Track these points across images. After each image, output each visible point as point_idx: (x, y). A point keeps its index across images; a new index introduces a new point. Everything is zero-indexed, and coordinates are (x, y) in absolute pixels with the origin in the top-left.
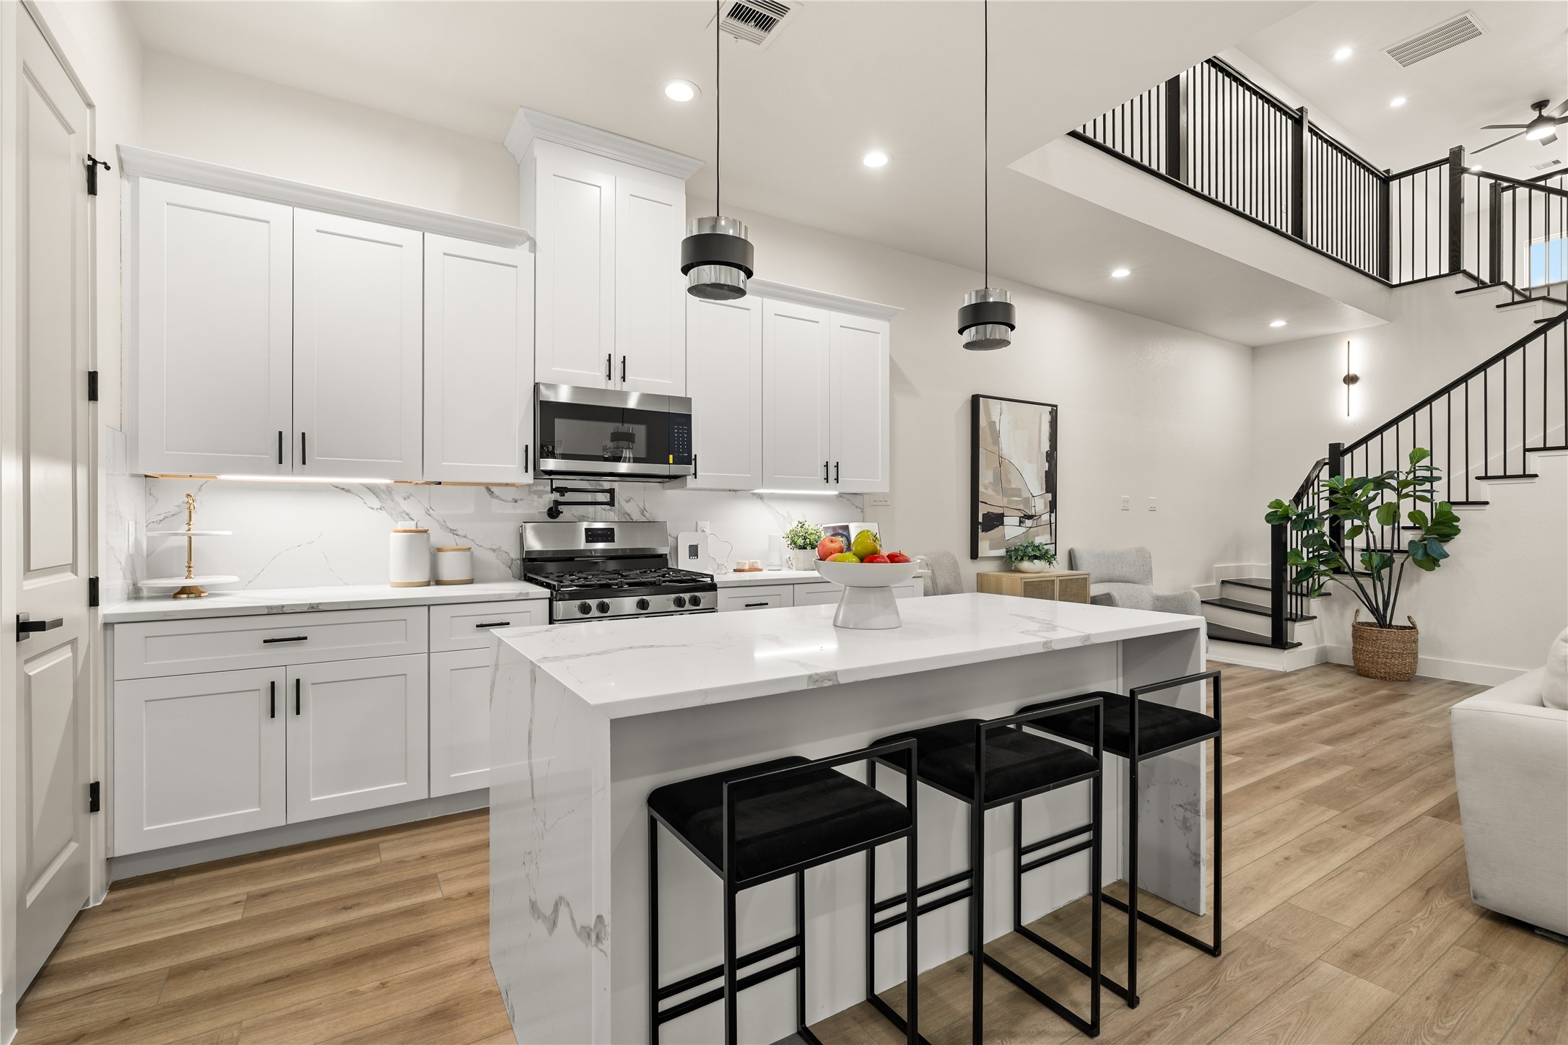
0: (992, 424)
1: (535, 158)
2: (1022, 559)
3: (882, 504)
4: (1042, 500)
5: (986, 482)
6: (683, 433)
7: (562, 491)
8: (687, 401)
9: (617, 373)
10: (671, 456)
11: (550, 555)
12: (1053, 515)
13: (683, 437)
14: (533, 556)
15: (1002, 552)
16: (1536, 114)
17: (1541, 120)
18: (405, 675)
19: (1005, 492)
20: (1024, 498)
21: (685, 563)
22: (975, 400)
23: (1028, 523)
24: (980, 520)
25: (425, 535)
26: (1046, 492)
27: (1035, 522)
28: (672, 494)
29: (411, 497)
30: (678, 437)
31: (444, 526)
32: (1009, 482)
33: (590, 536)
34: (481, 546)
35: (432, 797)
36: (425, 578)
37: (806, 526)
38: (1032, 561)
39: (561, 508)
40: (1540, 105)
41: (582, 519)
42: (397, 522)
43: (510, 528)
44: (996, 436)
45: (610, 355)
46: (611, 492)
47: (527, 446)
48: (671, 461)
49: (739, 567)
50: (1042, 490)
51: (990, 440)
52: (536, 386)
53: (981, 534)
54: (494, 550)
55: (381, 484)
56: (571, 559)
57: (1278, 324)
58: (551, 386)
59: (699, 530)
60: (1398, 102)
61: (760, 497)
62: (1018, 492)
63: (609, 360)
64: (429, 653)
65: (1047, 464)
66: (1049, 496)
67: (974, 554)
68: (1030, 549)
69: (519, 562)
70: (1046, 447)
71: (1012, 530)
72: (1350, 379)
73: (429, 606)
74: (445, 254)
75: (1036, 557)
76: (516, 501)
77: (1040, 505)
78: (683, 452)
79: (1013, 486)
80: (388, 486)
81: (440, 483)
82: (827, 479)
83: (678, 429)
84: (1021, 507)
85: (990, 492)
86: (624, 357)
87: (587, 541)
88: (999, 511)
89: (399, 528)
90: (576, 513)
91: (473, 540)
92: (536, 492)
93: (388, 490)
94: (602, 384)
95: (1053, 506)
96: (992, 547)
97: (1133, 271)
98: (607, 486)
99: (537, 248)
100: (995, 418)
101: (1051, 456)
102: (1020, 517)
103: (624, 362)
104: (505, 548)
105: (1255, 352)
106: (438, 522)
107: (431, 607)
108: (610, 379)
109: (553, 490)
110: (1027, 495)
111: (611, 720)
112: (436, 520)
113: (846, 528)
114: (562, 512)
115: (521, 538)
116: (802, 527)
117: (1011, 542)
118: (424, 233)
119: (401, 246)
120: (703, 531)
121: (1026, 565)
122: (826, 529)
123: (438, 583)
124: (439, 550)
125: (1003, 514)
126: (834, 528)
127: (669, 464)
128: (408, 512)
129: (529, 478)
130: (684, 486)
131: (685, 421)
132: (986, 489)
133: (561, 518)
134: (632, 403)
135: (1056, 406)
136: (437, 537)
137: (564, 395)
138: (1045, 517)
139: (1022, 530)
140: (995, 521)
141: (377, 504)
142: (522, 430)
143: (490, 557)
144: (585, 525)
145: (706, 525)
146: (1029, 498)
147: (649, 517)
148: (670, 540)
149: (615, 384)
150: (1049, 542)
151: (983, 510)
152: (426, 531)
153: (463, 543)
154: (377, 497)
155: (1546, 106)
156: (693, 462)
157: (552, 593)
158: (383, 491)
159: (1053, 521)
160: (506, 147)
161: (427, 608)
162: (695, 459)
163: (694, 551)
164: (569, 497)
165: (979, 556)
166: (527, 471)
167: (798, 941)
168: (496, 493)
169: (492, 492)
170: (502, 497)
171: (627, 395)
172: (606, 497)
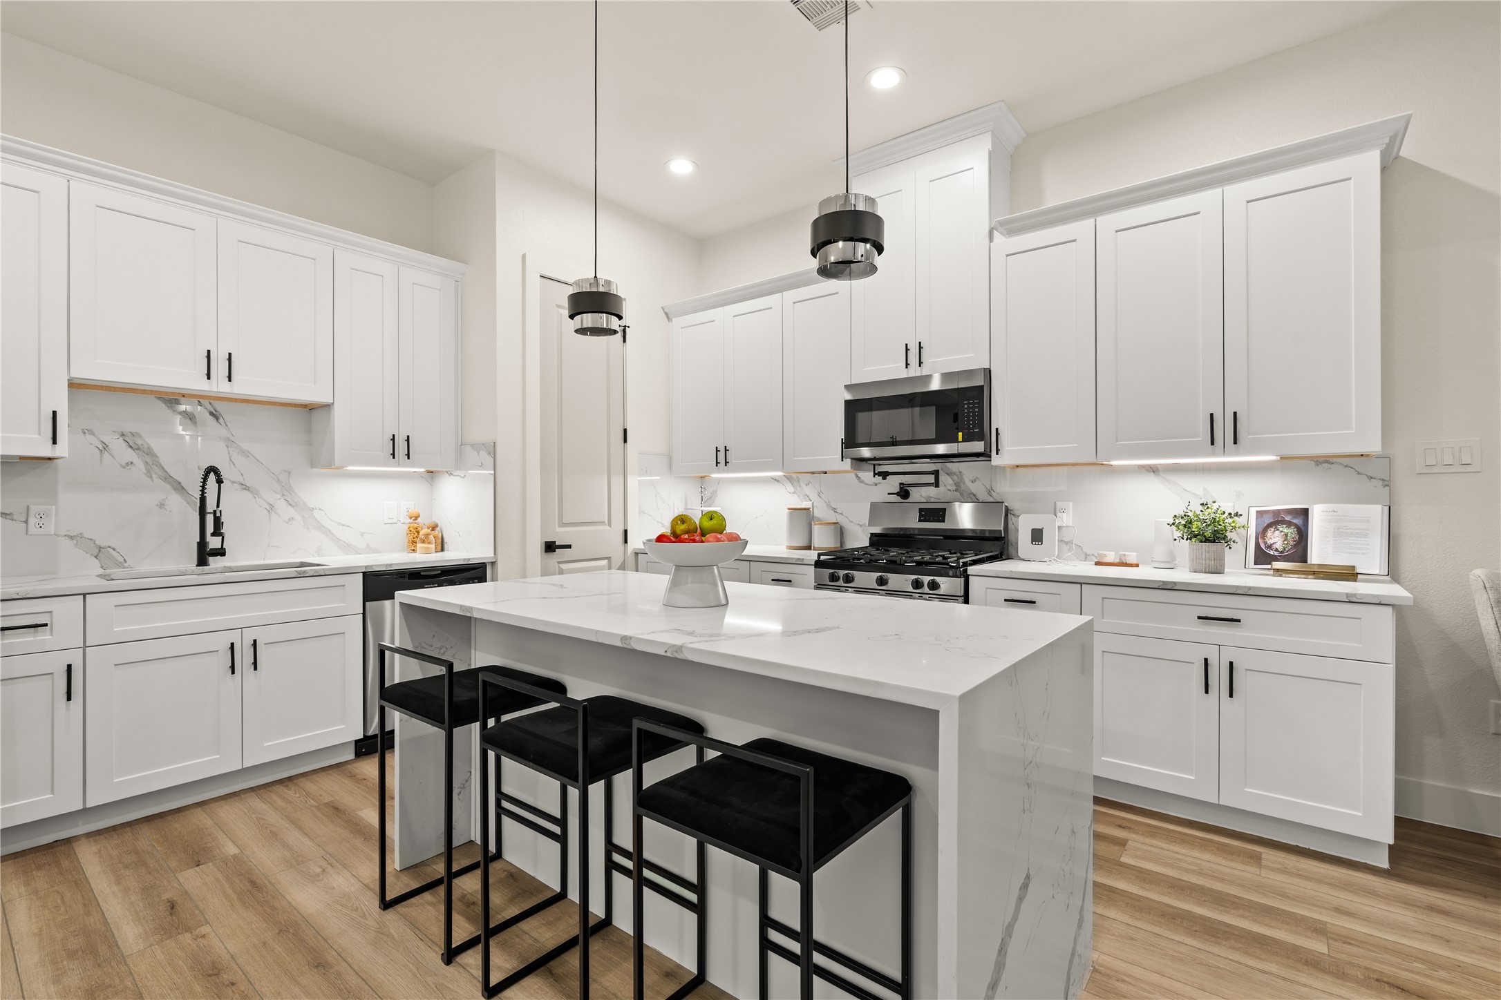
6: (974, 408)
9: (913, 359)
10: (960, 434)
13: (974, 412)
29: (810, 484)
30: (969, 412)
33: (923, 515)
34: (852, 522)
39: (908, 489)
45: (907, 344)
46: (934, 472)
47: (842, 439)
48: (961, 440)
61: (1153, 470)
63: (905, 349)
74: (794, 303)
76: (876, 484)
78: (973, 429)
83: (968, 404)
86: (920, 343)
87: (920, 520)
91: (847, 517)
93: (798, 479)
94: (903, 373)
103: (919, 347)
108: (909, 367)
109: (875, 474)
112: (825, 501)
114: (910, 493)
119: (772, 308)
122: (1259, 514)
126: (1278, 512)
127: (958, 442)
128: (808, 494)
129: (848, 465)
133: (909, 499)
134: (935, 385)
144: (920, 505)
147: (996, 497)
149: (914, 371)
156: (995, 439)
158: (795, 480)
162: (997, 434)
163: (1038, 535)
166: (845, 459)
168: (862, 479)
169: (860, 478)
170: (867, 482)
171: (928, 378)
172: (931, 479)
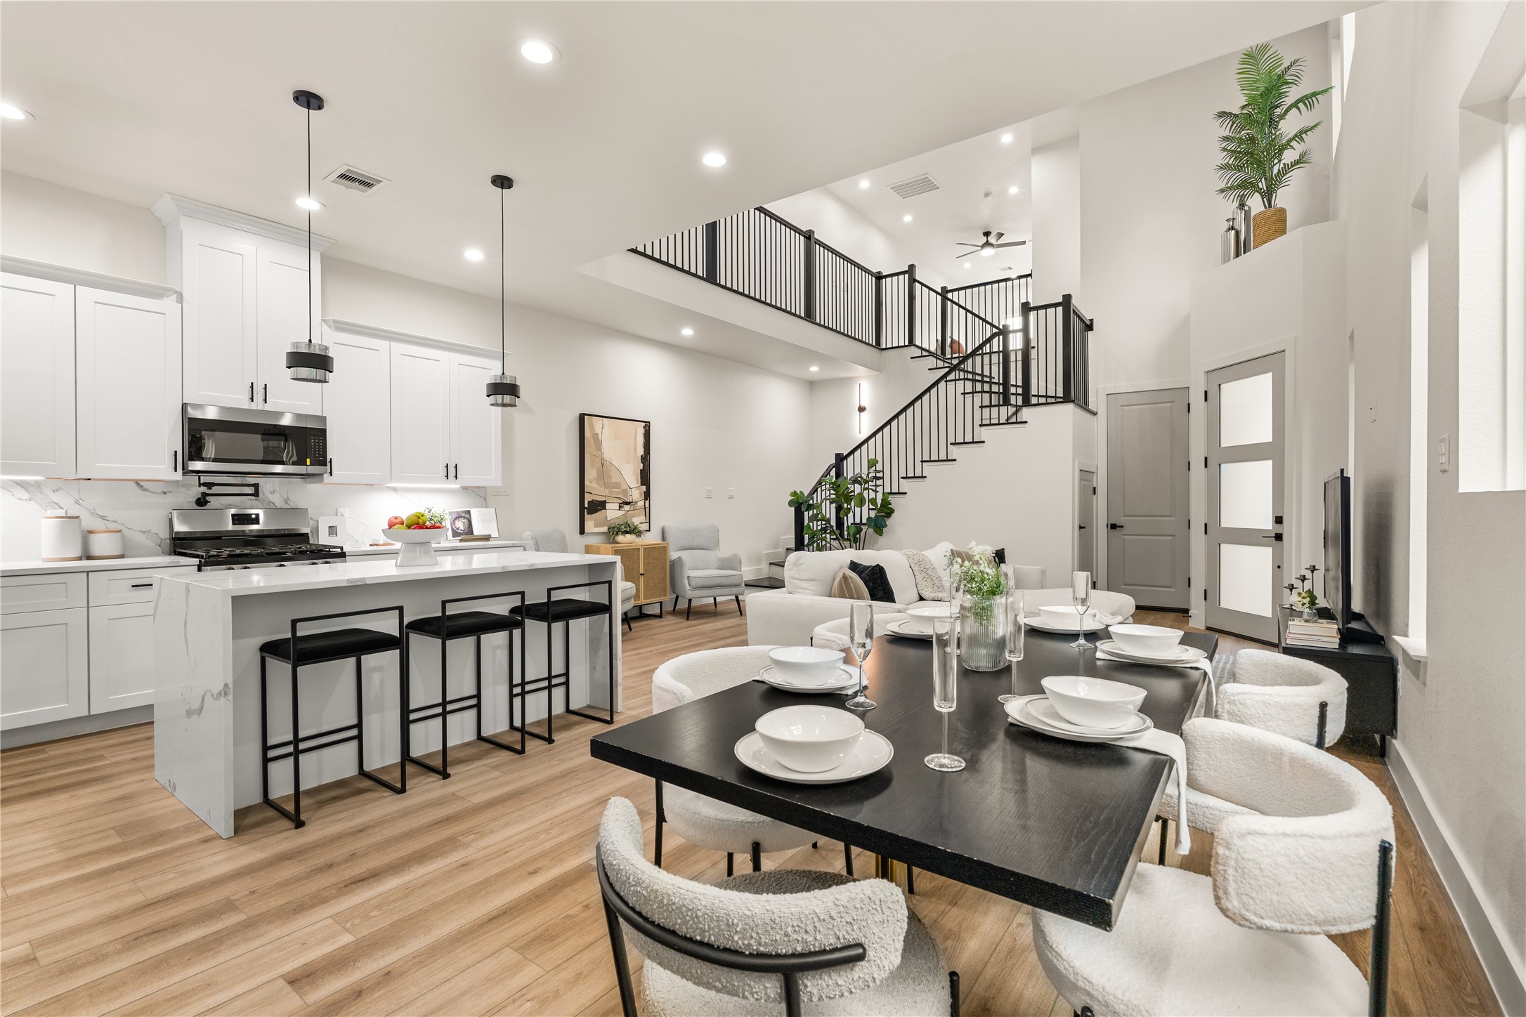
0: (595, 435)
1: (181, 231)
2: (617, 534)
3: (502, 494)
4: (638, 491)
5: (591, 477)
6: (319, 443)
7: (210, 485)
8: (323, 419)
9: (259, 396)
10: (308, 460)
11: (199, 535)
12: (647, 502)
13: (319, 446)
14: (181, 536)
15: (605, 529)
16: (984, 240)
17: (987, 244)
18: (66, 624)
19: (606, 485)
20: (623, 490)
21: (324, 539)
22: (582, 417)
23: (627, 507)
24: (586, 506)
25: (77, 520)
26: (642, 485)
27: (632, 507)
28: (313, 487)
29: (61, 491)
30: (315, 445)
31: (94, 513)
32: (610, 477)
33: (236, 520)
34: (131, 529)
35: (92, 714)
36: (78, 554)
37: (432, 511)
38: (624, 535)
39: (208, 498)
40: (987, 234)
41: (229, 506)
42: (46, 510)
43: (162, 514)
44: (599, 444)
45: (252, 383)
46: (256, 486)
47: (176, 452)
48: (308, 463)
49: (375, 543)
50: (638, 483)
51: (593, 446)
52: (184, 407)
53: (587, 516)
54: (144, 532)
55: (31, 481)
56: (219, 538)
57: (814, 369)
58: (197, 406)
59: (338, 514)
60: (908, 218)
61: (395, 489)
62: (617, 485)
63: (252, 387)
64: (88, 607)
65: (642, 465)
66: (644, 488)
67: (582, 531)
68: (623, 527)
69: (168, 541)
70: (641, 452)
71: (613, 512)
72: (861, 409)
73: (88, 572)
74: (96, 302)
75: (627, 532)
76: (165, 493)
77: (636, 494)
78: (319, 457)
79: (613, 481)
80: (36, 482)
81: (90, 479)
82: (447, 476)
83: (315, 439)
84: (621, 496)
85: (594, 485)
86: (266, 385)
87: (234, 524)
88: (603, 499)
89: (48, 515)
90: (223, 502)
91: (123, 524)
92: (183, 486)
93: (38, 485)
94: (246, 404)
95: (647, 495)
96: (596, 526)
97: (695, 332)
98: (252, 480)
99: (184, 301)
100: (598, 430)
101: (645, 459)
102: (620, 503)
103: (265, 388)
104: (154, 531)
105: (812, 385)
106: (88, 510)
107: (90, 573)
108: (252, 401)
109: (200, 485)
110: (624, 487)
111: (232, 597)
112: (86, 509)
113: (469, 512)
114: (210, 502)
115: (171, 521)
116: (429, 512)
117: (612, 521)
118: (75, 286)
119: (54, 295)
120: (342, 515)
121: (620, 538)
122: (451, 513)
123: (89, 558)
124: (90, 532)
125: (605, 501)
126: (458, 512)
127: (307, 465)
128: (57, 501)
129: (178, 476)
130: (321, 481)
131: (322, 433)
132: (591, 483)
133: (208, 506)
135: (649, 422)
136: (88, 522)
137: (211, 414)
138: (641, 503)
139: (621, 513)
140: (598, 506)
141: (25, 495)
142: (172, 439)
143: (141, 539)
144: (233, 511)
145: (346, 512)
146: (627, 489)
147: (292, 505)
148: (312, 523)
149: (258, 405)
150: (644, 521)
151: (588, 498)
152: (77, 517)
153: (112, 526)
154: (26, 490)
155: (990, 235)
156: (329, 464)
157: (200, 561)
158: (32, 485)
159: (647, 505)
160: (152, 212)
161: (85, 574)
162: (331, 462)
163: (333, 530)
164: (215, 490)
165: (586, 532)
166: (176, 471)
167: (359, 725)
168: (146, 487)
169: (142, 486)
170: (152, 490)
171: (281, 414)
172: (250, 490)
